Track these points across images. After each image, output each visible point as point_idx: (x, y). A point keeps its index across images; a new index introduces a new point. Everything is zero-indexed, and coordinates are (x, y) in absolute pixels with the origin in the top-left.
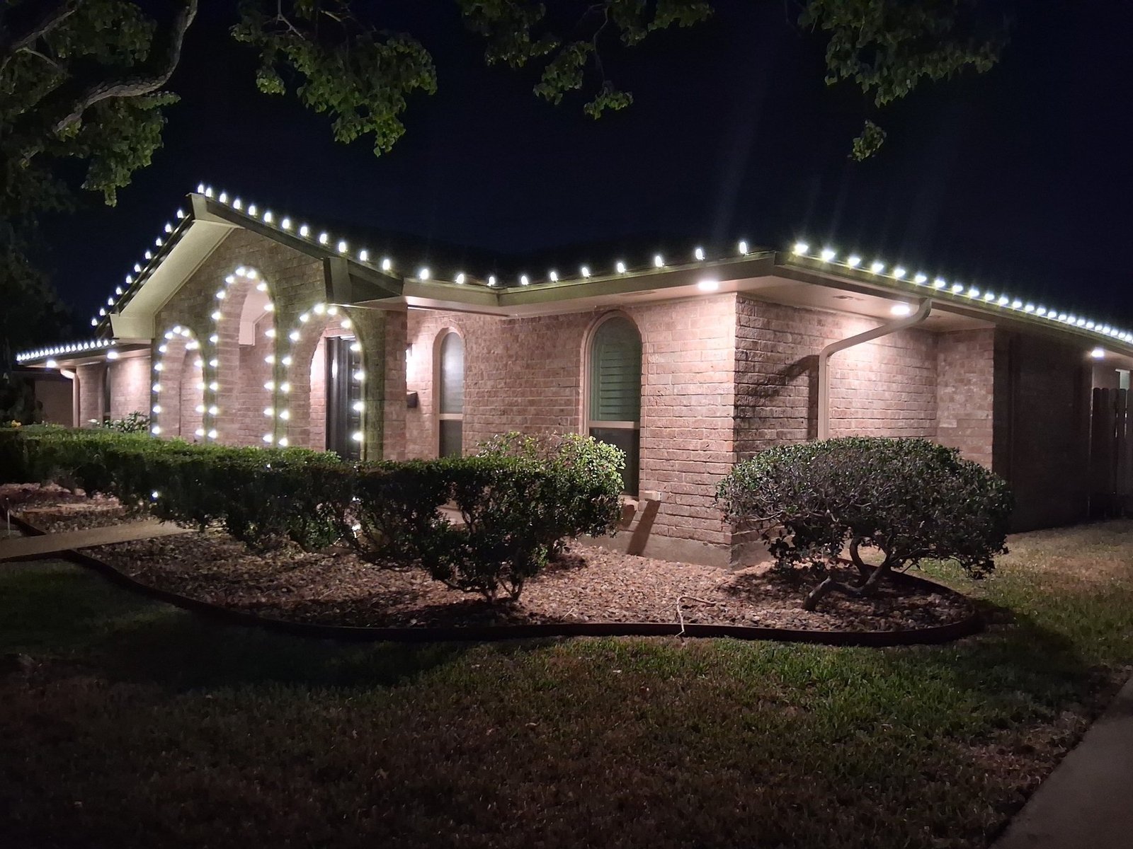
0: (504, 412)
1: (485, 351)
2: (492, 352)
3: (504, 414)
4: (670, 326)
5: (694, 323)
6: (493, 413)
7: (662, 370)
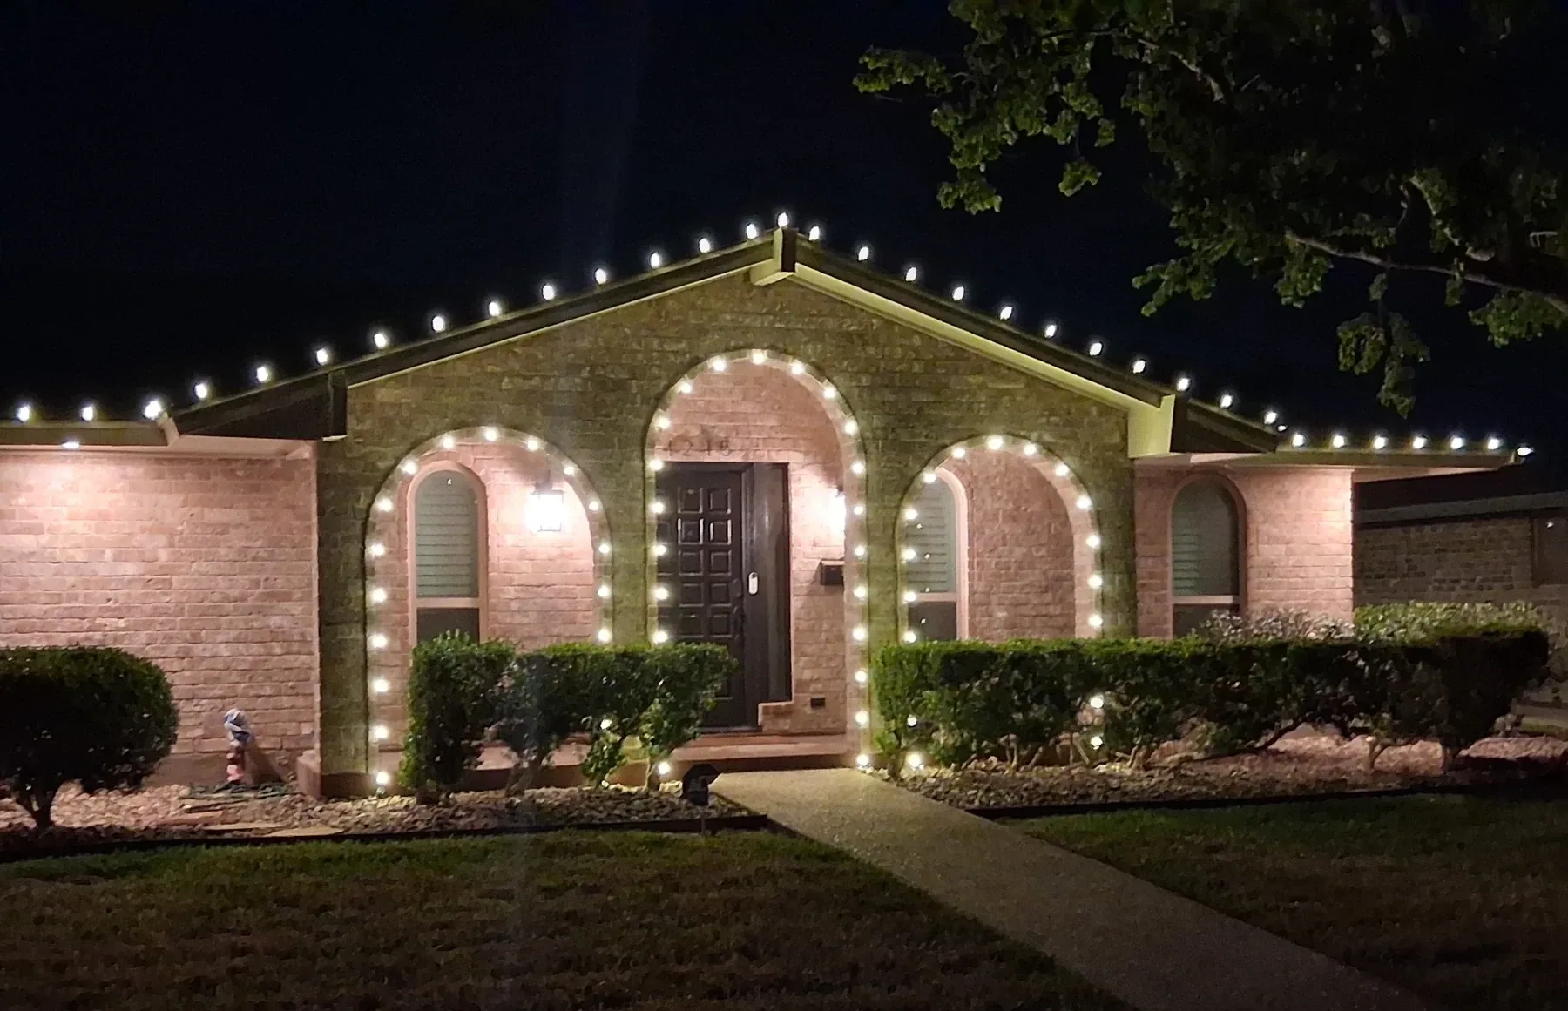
0: (1046, 590)
1: (1011, 505)
2: (1023, 508)
3: (1046, 592)
4: (1283, 495)
5: (1309, 494)
6: (1027, 590)
7: (1274, 540)
